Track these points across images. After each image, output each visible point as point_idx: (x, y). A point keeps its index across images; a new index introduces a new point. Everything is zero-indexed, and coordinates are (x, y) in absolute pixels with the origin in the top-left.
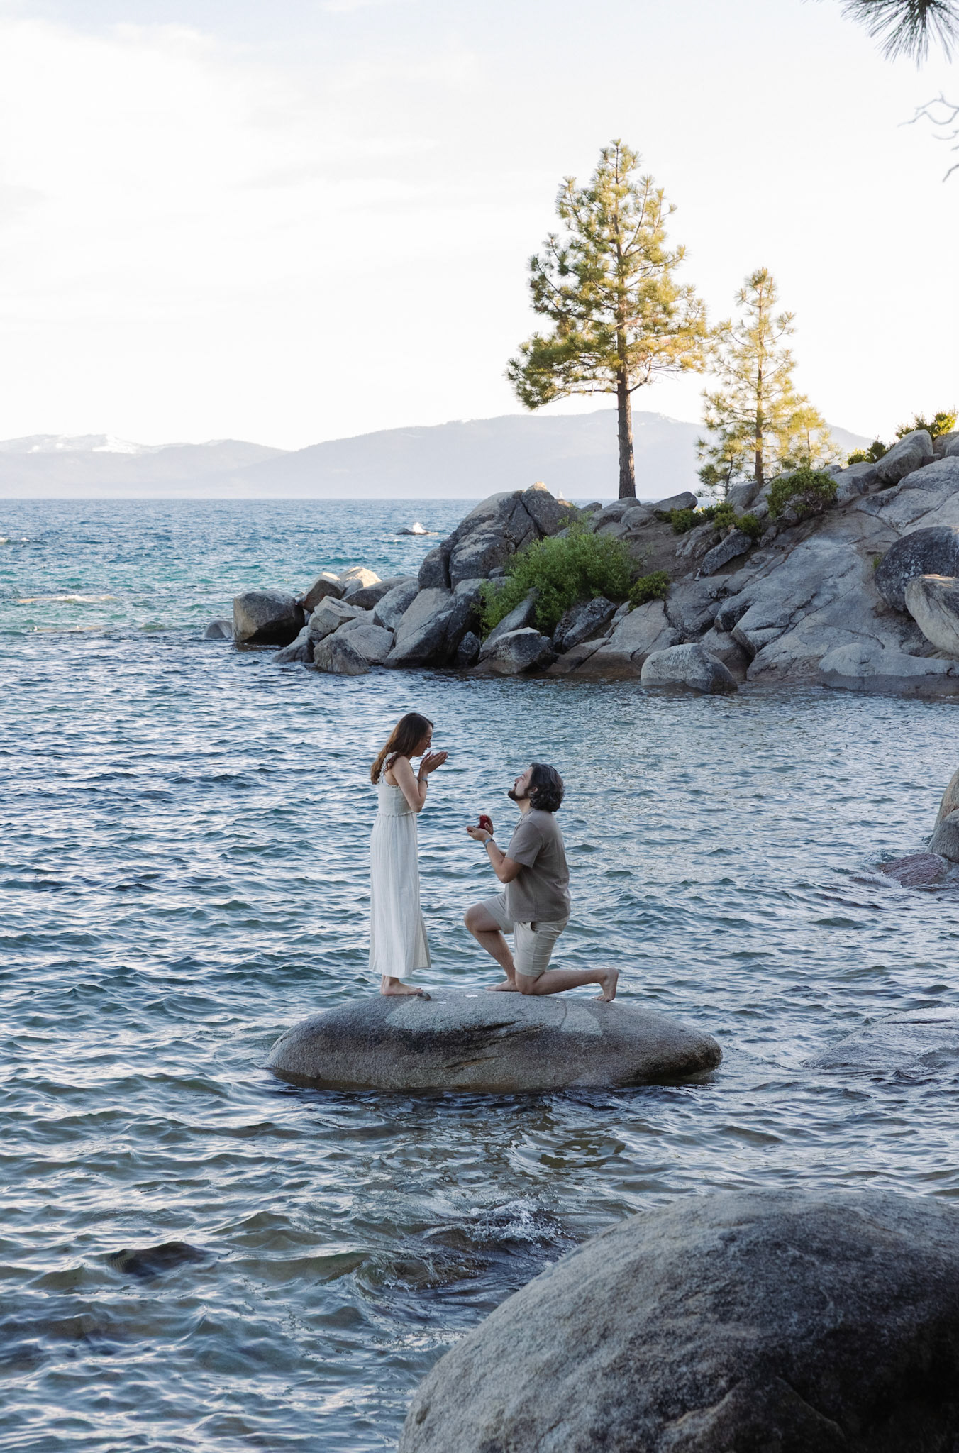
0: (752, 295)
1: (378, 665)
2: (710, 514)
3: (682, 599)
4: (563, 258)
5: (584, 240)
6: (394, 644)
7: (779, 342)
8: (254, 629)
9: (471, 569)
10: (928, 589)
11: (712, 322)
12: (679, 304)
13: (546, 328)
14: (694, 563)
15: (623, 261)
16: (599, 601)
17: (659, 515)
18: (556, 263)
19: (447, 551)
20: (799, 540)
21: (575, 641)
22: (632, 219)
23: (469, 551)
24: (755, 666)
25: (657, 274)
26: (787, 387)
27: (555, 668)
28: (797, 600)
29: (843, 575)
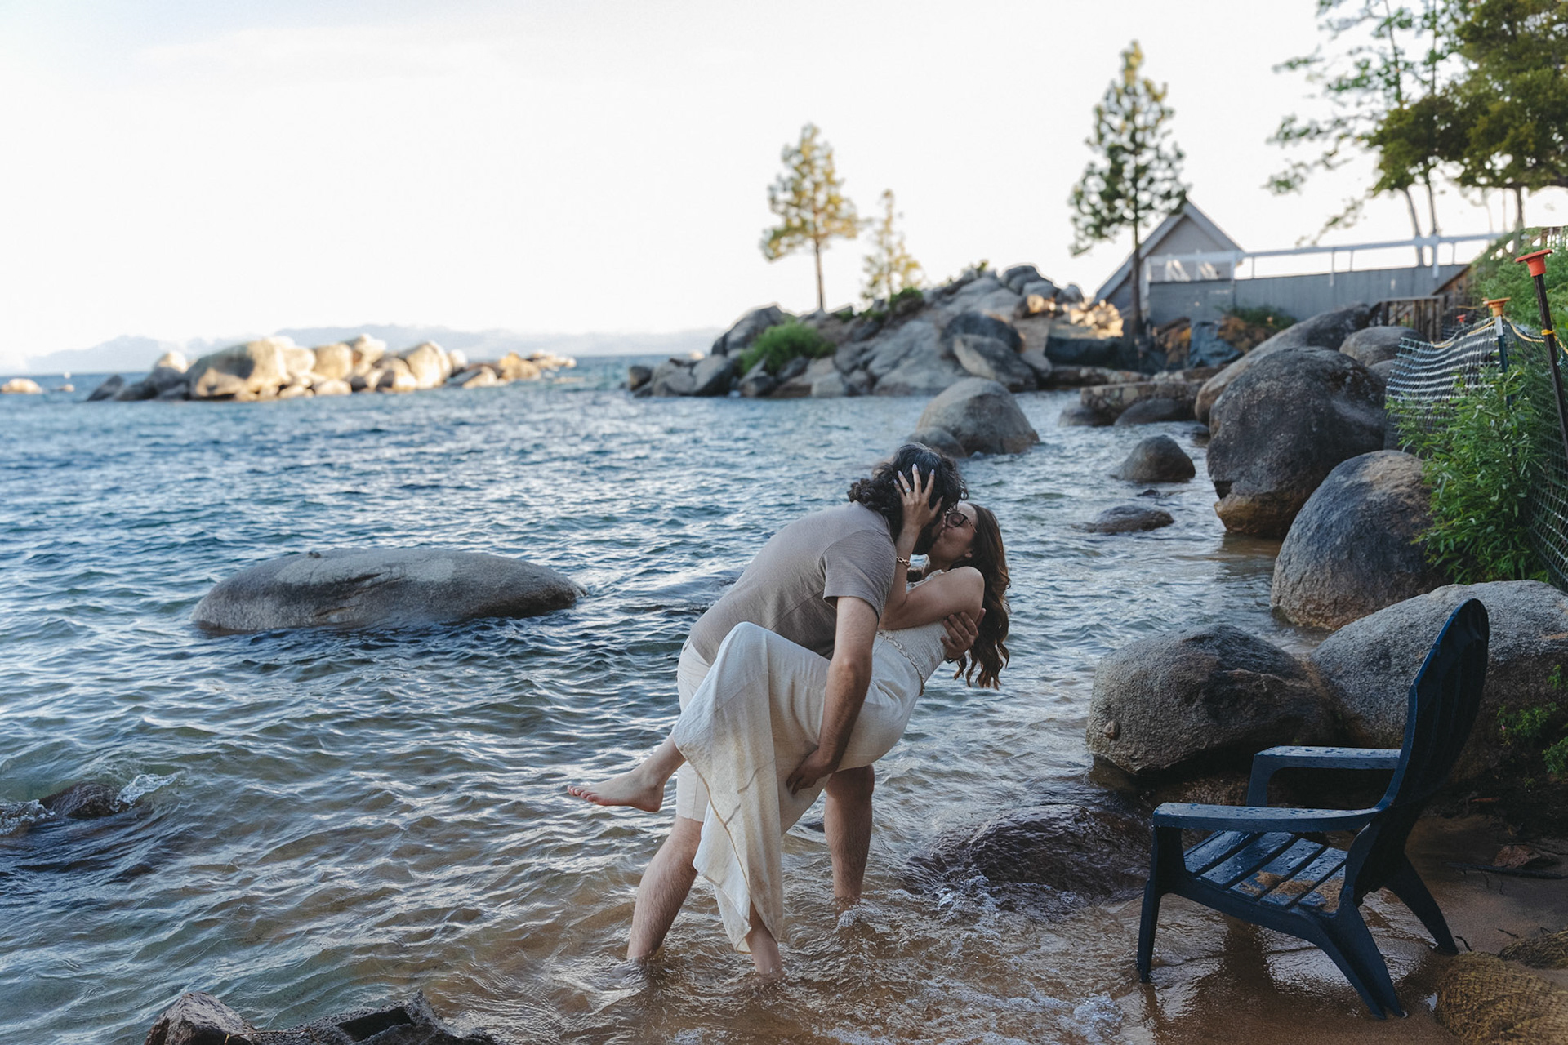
0: (885, 202)
1: (684, 394)
2: (860, 314)
3: (843, 355)
4: (784, 184)
5: (795, 175)
6: (695, 383)
7: (896, 226)
8: (635, 381)
9: (737, 345)
10: (965, 342)
11: (862, 215)
12: (844, 206)
13: (778, 222)
14: (851, 338)
15: (817, 186)
16: (800, 358)
17: (836, 316)
18: (780, 186)
19: (725, 339)
20: (903, 322)
21: (788, 378)
22: (820, 163)
23: (734, 337)
24: (877, 387)
25: (833, 191)
26: (903, 249)
27: (777, 393)
28: (902, 351)
29: (925, 339)
